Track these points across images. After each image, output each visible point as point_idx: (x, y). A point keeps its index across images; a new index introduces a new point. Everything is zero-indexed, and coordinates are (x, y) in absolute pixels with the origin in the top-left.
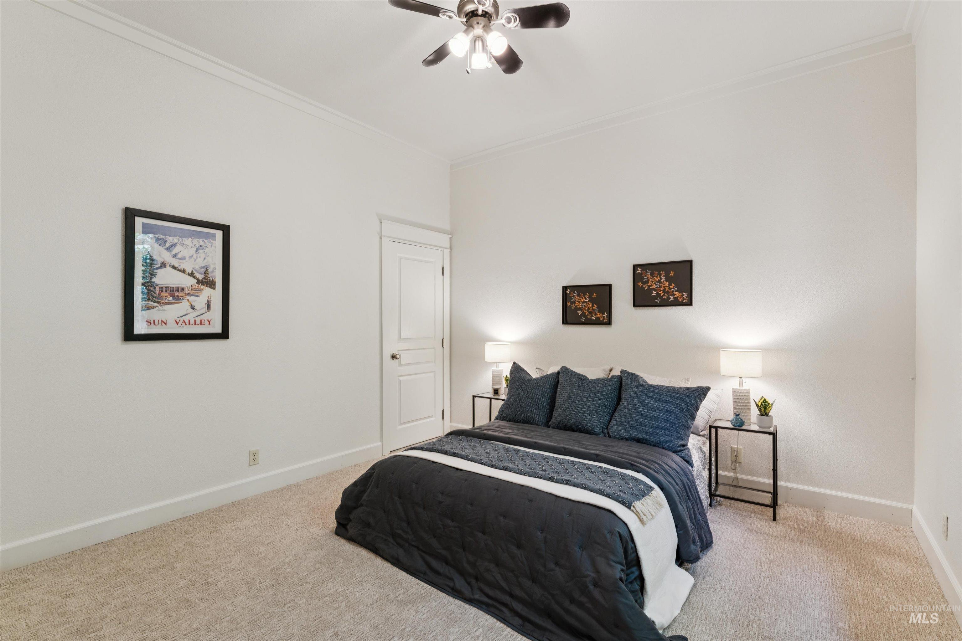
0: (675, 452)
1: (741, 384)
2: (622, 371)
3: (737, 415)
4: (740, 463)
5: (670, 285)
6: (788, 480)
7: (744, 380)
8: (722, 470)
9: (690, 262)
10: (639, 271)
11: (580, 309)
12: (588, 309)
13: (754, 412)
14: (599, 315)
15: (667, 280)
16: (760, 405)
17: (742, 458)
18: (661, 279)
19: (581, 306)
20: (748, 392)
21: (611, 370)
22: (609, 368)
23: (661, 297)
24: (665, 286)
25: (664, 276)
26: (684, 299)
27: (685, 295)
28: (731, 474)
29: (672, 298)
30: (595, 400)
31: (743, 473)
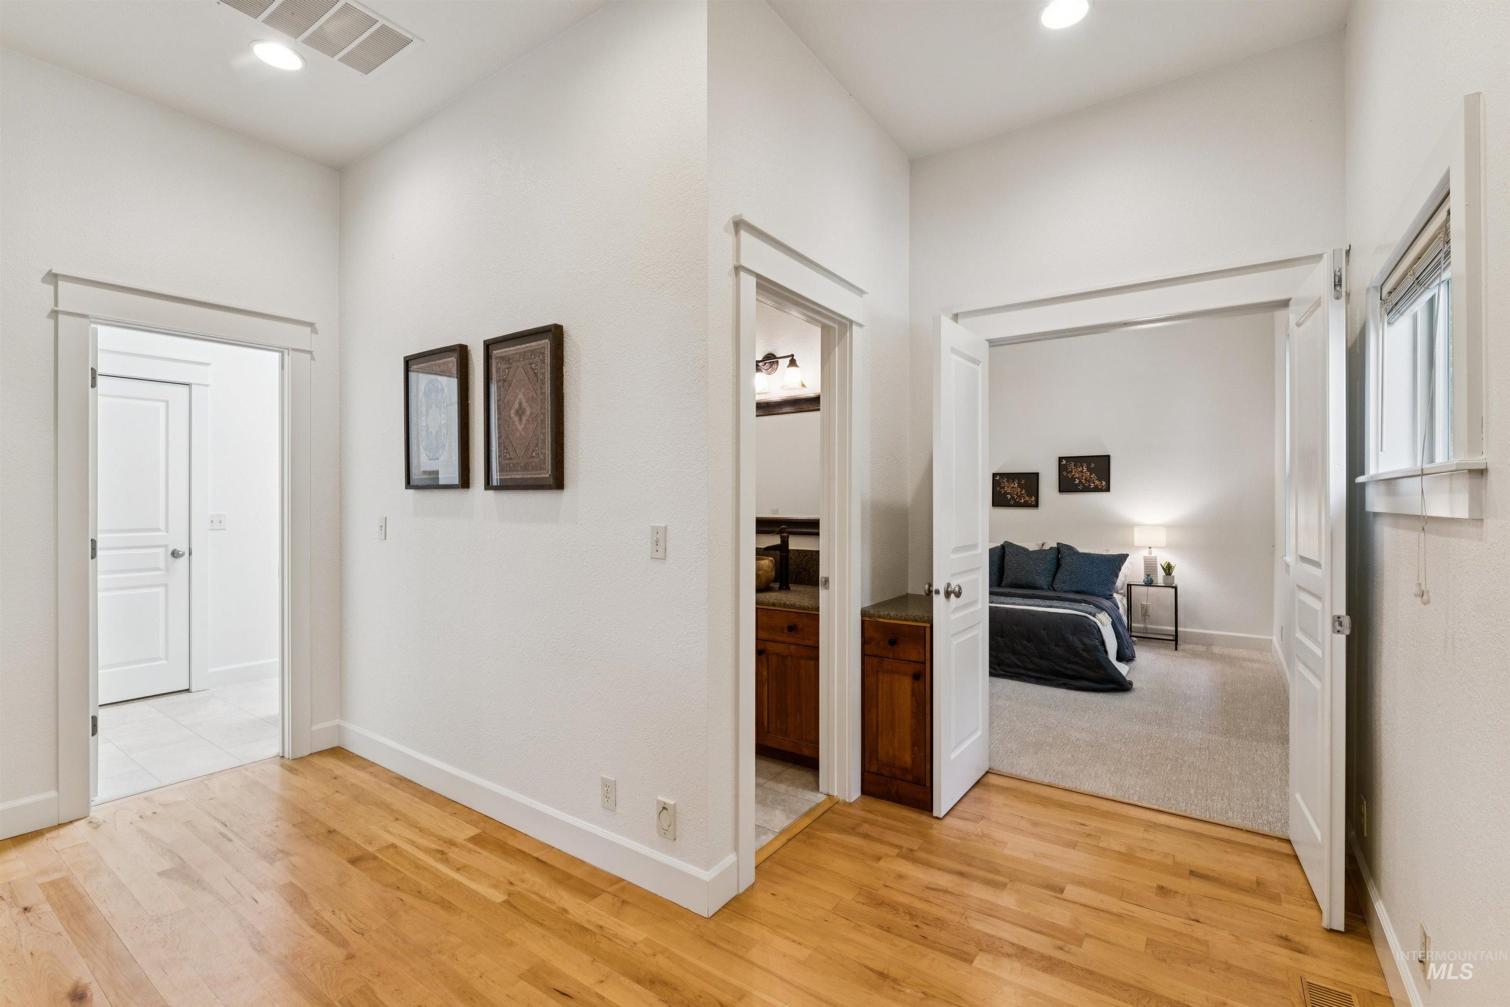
0: (1108, 599)
1: (1150, 553)
2: (1058, 544)
3: (1148, 576)
4: (1149, 616)
5: (1091, 474)
6: (1185, 627)
7: (1153, 549)
8: (1134, 623)
9: (1108, 457)
10: (1064, 462)
11: (1009, 493)
12: (1017, 494)
13: (1161, 573)
14: (1027, 498)
15: (1088, 470)
16: (1165, 567)
17: (1150, 612)
18: (1083, 469)
19: (1011, 490)
20: (1155, 559)
21: (1043, 545)
22: (1041, 543)
23: (1083, 485)
24: (1086, 475)
25: (1085, 467)
26: (1103, 486)
27: (1104, 483)
28: (1142, 626)
29: (1092, 486)
30: (1041, 565)
31: (1151, 623)
